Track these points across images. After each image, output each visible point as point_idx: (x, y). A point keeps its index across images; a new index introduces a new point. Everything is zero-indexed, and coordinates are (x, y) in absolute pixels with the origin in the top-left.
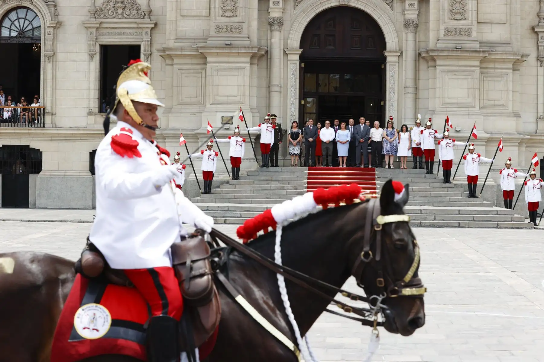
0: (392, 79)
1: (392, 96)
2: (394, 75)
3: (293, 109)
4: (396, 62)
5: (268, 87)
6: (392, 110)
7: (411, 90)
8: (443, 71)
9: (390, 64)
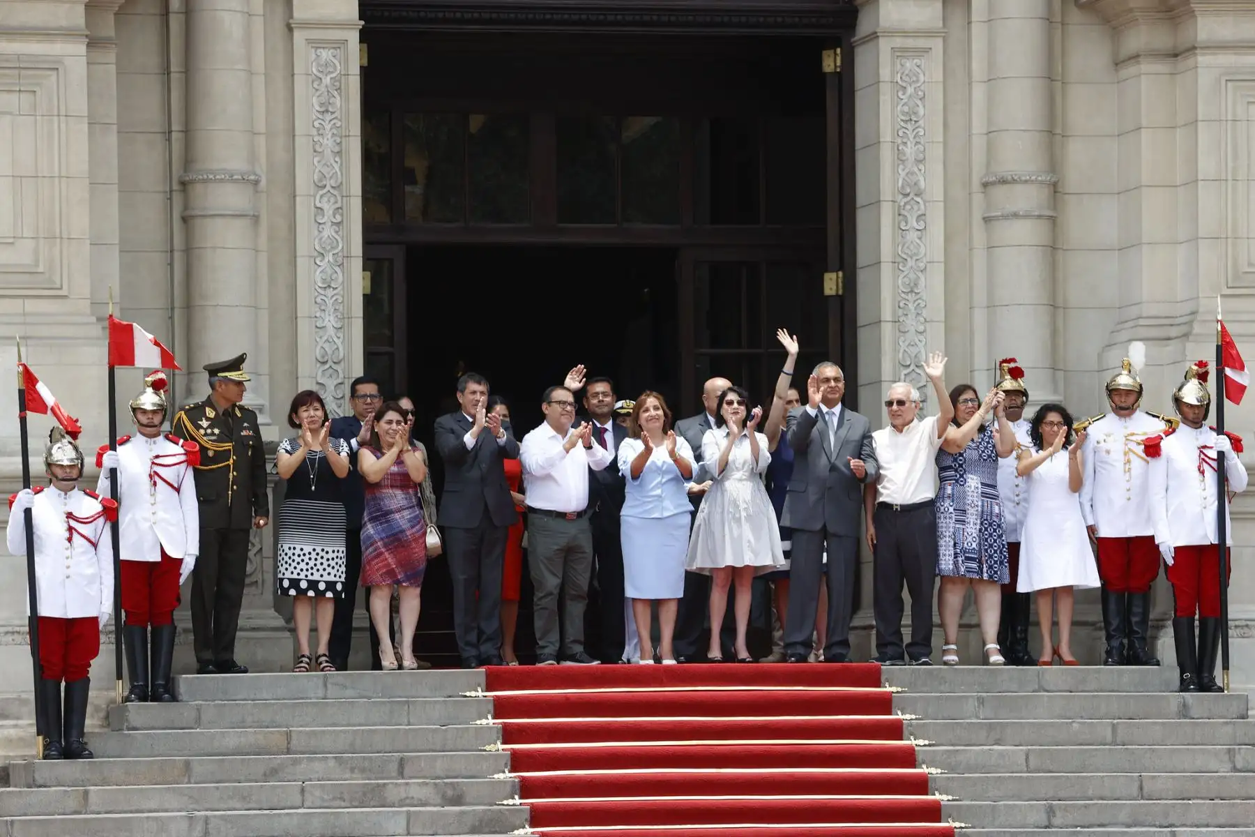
0: (911, 137)
1: (912, 236)
2: (921, 111)
3: (330, 321)
4: (928, 34)
5: (175, 187)
6: (910, 323)
7: (1027, 198)
8: (1232, 77)
9: (898, 42)
